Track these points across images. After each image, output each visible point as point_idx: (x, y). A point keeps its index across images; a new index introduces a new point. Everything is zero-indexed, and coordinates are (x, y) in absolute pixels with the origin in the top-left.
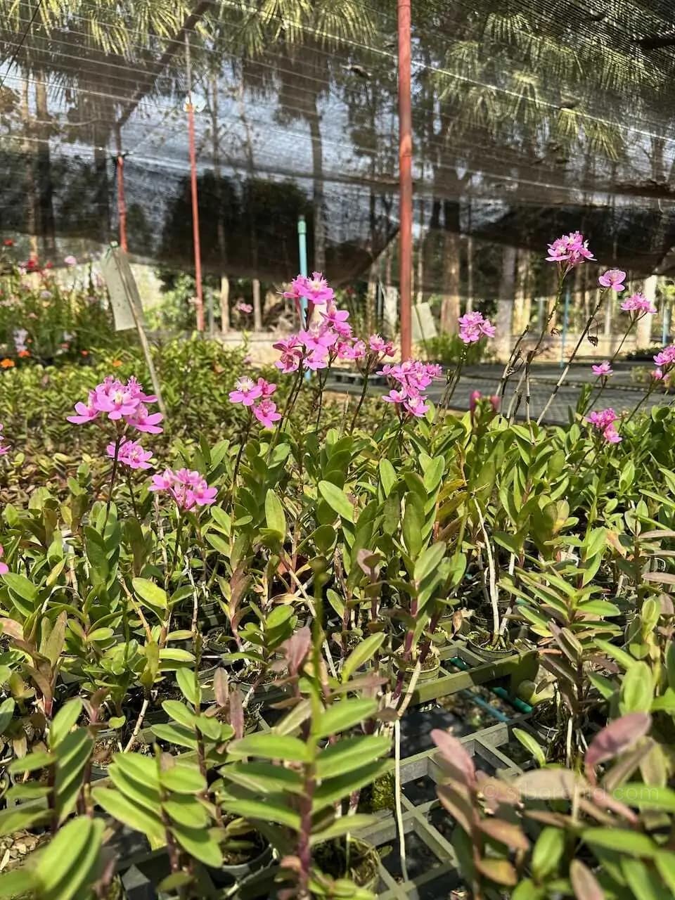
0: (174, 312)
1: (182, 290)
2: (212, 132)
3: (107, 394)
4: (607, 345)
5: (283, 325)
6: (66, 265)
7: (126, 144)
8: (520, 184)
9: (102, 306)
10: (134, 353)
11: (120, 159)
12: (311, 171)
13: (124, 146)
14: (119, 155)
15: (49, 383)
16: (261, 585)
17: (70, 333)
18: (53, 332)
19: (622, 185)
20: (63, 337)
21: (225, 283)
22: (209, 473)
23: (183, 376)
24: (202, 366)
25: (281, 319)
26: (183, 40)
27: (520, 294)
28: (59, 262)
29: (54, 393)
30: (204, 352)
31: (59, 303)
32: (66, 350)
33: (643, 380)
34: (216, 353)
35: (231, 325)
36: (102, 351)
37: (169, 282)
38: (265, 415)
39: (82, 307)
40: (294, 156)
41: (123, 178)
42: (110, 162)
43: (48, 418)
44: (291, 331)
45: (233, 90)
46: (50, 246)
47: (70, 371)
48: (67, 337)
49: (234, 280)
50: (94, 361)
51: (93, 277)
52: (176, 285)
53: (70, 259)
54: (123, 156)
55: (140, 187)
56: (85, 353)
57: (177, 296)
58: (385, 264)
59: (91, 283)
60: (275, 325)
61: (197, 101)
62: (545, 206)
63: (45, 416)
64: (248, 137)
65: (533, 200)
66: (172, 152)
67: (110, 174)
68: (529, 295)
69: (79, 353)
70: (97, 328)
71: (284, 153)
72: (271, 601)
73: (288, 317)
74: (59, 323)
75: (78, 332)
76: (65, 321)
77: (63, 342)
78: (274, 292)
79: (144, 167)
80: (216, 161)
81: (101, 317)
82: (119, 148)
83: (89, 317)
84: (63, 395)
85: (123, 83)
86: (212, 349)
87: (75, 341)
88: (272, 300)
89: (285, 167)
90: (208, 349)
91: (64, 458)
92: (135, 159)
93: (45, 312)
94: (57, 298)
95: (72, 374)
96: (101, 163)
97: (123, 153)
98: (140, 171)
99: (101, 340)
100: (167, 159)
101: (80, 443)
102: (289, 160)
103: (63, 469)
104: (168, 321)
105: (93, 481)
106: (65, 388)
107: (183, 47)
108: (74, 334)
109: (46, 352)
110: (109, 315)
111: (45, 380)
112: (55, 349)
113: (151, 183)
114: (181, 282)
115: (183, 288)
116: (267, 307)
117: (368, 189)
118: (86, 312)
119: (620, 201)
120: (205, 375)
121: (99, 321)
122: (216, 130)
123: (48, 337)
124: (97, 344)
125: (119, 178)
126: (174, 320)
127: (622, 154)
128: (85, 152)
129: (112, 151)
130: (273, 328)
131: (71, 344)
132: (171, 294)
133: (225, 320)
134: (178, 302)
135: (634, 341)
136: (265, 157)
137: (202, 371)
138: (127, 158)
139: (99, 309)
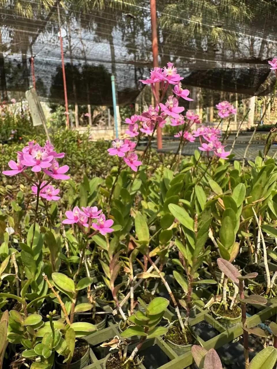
0: (56, 121)
1: (59, 112)
2: (69, 47)
3: (30, 154)
4: (236, 126)
5: (101, 123)
6: (12, 103)
7: (35, 52)
8: (197, 61)
9: (27, 119)
10: (41, 136)
11: (32, 59)
12: (111, 60)
13: (33, 53)
14: (32, 57)
15: (5, 151)
16: (128, 266)
17: (14, 130)
18: (7, 130)
19: (241, 59)
20: (11, 132)
21: (76, 107)
22: (89, 197)
23: (64, 145)
24: (70, 141)
25: (100, 121)
26: (56, 6)
27: (198, 107)
28: (9, 101)
29: (8, 156)
30: (71, 135)
31: (9, 118)
32: (13, 138)
33: (260, 139)
34: (76, 135)
35: (80, 124)
36: (28, 136)
37: (54, 109)
38: (132, 162)
39: (19, 119)
40: (104, 54)
41: (34, 67)
42: (28, 60)
43: (5, 167)
44: (104, 125)
45: (77, 30)
46: (5, 96)
47: (14, 146)
48: (13, 132)
49: (80, 106)
50: (24, 141)
51: (23, 108)
52: (57, 110)
53: (13, 100)
54: (34, 57)
55: (41, 69)
56: (21, 138)
57: (57, 114)
58: (142, 97)
59: (22, 109)
60: (98, 123)
61: (63, 33)
62: (208, 70)
63: (3, 166)
64: (84, 49)
65: (203, 67)
66: (53, 55)
67: (28, 65)
68: (201, 107)
69: (18, 139)
70: (25, 128)
71: (100, 52)
72: (136, 277)
73: (103, 120)
74: (9, 126)
75: (17, 130)
76: (12, 125)
77: (11, 134)
78: (97, 110)
79: (42, 61)
80: (71, 57)
81: (27, 123)
82: (32, 54)
83: (22, 124)
84: (11, 156)
85: (32, 26)
86: (74, 134)
87: (16, 134)
88: (96, 113)
89: (100, 58)
90: (72, 134)
91: (10, 187)
92: (38, 58)
93: (4, 122)
94: (8, 117)
95: (15, 147)
96: (24, 60)
97: (33, 56)
98: (41, 63)
99: (27, 133)
100: (51, 57)
101: (19, 178)
102: (102, 56)
103: (11, 193)
104: (54, 124)
105: (25, 199)
106: (12, 153)
107: (57, 9)
108: (16, 131)
109: (4, 139)
110: (30, 122)
111: (3, 150)
112: (8, 138)
113: (45, 67)
114: (59, 108)
115: (59, 111)
116: (94, 116)
117: (133, 65)
118: (21, 121)
119: (237, 66)
120: (72, 145)
121: (26, 125)
122: (71, 47)
123: (5, 132)
124: (26, 134)
125: (32, 66)
126: (56, 124)
127: (237, 47)
128: (18, 56)
129: (29, 55)
130: (97, 125)
131: (15, 135)
132: (55, 113)
133: (77, 123)
134: (58, 117)
135: (247, 124)
136: (92, 55)
137: (71, 143)
138: (35, 58)
139: (26, 120)
